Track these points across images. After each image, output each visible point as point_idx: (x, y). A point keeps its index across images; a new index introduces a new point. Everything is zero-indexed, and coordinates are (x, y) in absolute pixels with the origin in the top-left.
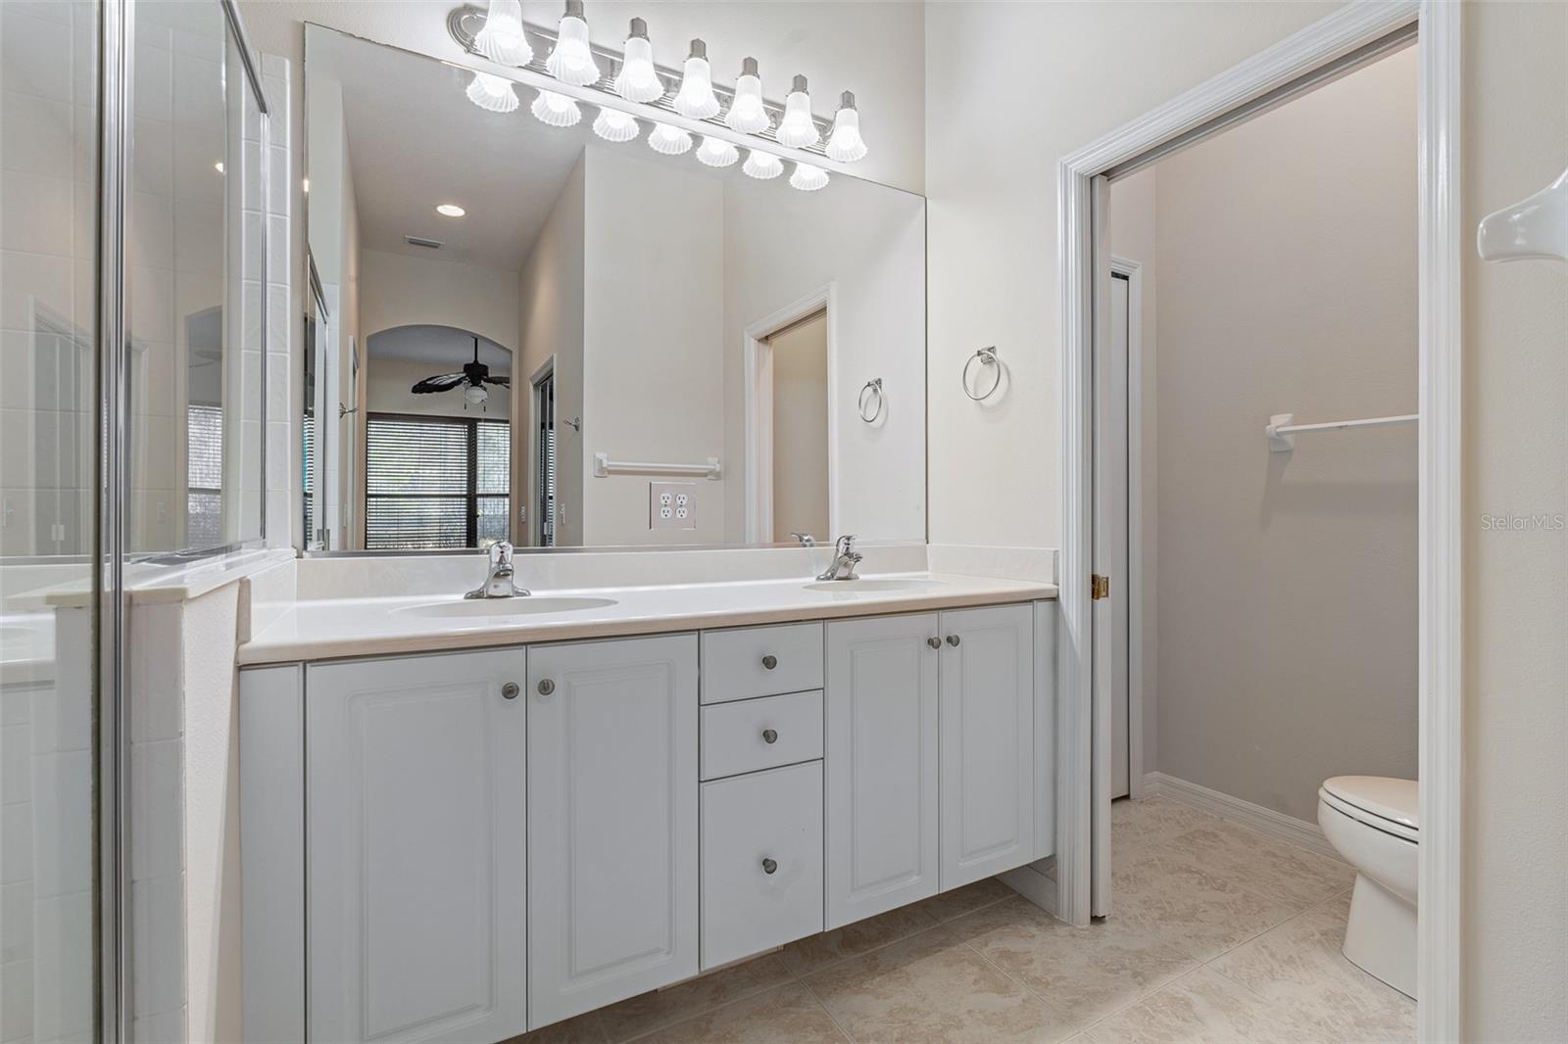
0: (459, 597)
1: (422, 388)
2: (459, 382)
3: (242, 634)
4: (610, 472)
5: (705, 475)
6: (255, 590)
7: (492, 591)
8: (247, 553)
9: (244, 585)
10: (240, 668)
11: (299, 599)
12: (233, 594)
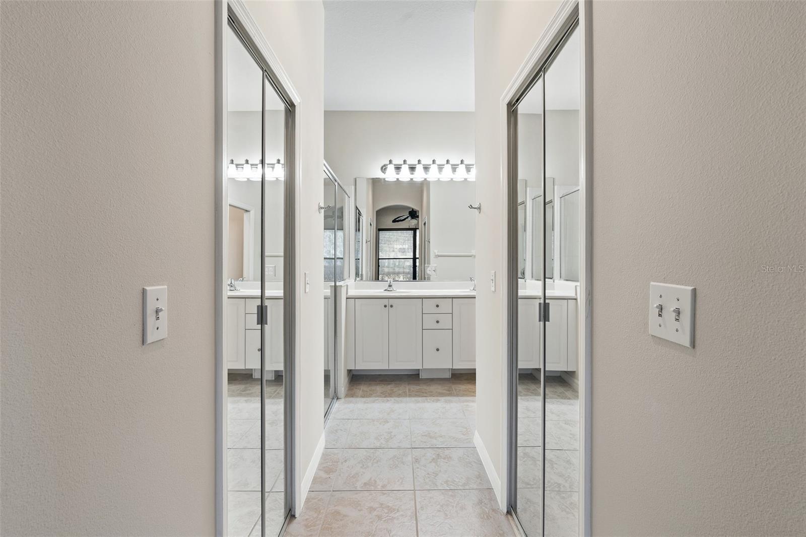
0: (383, 290)
1: (394, 221)
2: (407, 218)
3: (347, 294)
4: (439, 256)
5: (471, 256)
6: (349, 287)
7: (389, 289)
8: (347, 280)
9: (347, 285)
10: (347, 298)
11: (355, 289)
12: (346, 287)
